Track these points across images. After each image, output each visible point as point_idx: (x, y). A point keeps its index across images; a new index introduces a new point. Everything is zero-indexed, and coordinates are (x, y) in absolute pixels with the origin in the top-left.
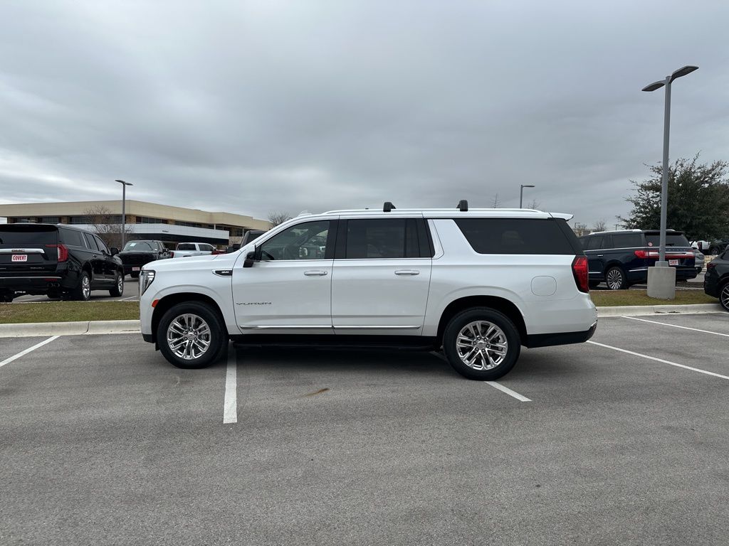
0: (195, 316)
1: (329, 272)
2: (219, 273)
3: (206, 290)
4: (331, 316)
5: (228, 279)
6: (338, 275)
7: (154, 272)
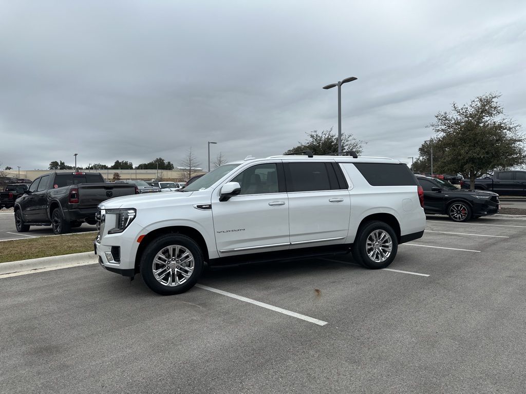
0: (180, 247)
1: (286, 202)
2: (200, 207)
3: (191, 222)
4: (289, 236)
5: (208, 212)
6: (293, 204)
7: (135, 210)
